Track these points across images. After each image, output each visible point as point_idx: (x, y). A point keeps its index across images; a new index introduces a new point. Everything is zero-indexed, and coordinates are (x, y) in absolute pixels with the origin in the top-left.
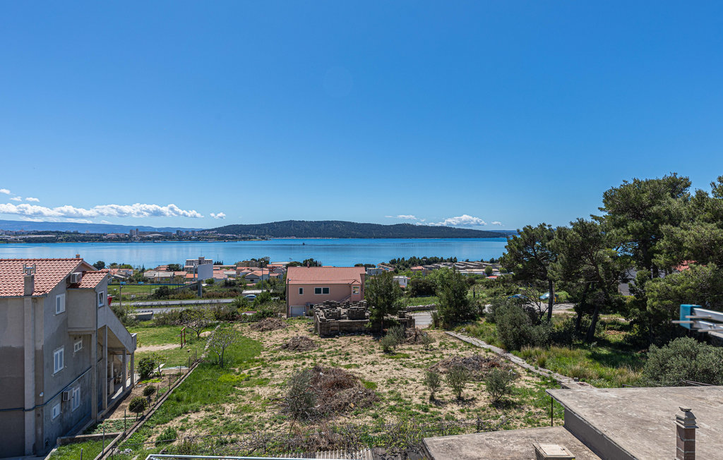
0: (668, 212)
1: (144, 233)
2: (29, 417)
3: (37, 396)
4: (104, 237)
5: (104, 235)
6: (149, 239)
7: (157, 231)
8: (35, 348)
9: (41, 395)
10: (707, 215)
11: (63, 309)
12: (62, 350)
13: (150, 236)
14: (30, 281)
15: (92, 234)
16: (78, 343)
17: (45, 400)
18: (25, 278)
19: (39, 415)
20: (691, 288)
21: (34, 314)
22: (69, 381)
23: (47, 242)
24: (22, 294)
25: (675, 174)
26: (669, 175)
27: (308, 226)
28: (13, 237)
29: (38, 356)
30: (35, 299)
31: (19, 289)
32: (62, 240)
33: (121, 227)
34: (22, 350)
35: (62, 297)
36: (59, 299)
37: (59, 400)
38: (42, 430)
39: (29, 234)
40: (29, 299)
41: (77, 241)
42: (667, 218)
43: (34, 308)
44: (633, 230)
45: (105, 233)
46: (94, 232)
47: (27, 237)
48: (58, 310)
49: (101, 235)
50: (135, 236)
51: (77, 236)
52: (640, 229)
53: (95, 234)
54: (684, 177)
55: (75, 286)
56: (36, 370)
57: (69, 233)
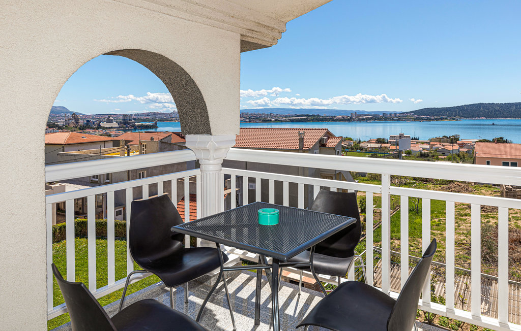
1: (360, 115)
6: (363, 119)
14: (301, 141)
15: (327, 116)
18: (299, 139)
24: (298, 148)
28: (284, 119)
31: (297, 145)
33: (345, 111)
35: (317, 152)
41: (318, 121)
45: (335, 115)
47: (292, 118)
49: (333, 117)
50: (354, 117)
55: (324, 145)
57: (314, 116)
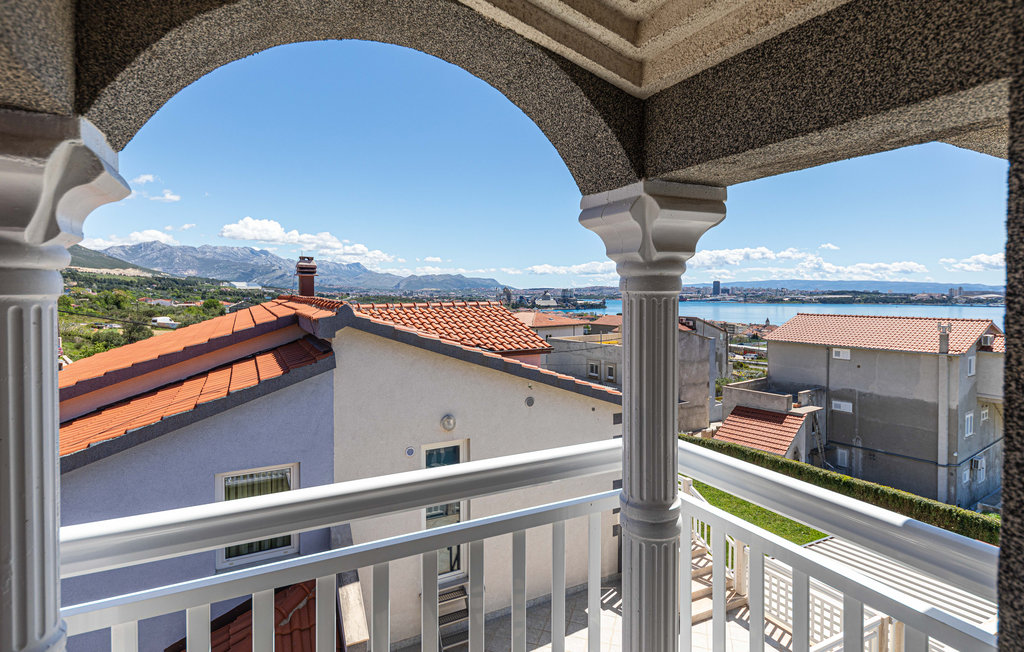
1: (972, 293)
2: (942, 473)
3: (950, 454)
4: (914, 298)
5: (912, 295)
6: (980, 301)
7: (991, 290)
8: (949, 406)
9: (955, 455)
11: (973, 372)
12: (972, 415)
13: (982, 297)
14: (944, 338)
15: (896, 294)
16: (984, 412)
17: (959, 462)
18: (941, 336)
19: (952, 474)
21: (949, 372)
22: (976, 451)
24: (937, 351)
29: (953, 416)
30: (950, 358)
31: (934, 346)
32: (859, 301)
33: (936, 286)
34: (936, 407)
35: (973, 358)
36: (971, 361)
37: (968, 467)
38: (956, 490)
39: (824, 293)
40: (945, 356)
43: (949, 366)
45: (914, 293)
46: (898, 292)
47: (822, 297)
48: (969, 372)
49: (908, 295)
50: (957, 297)
51: (878, 296)
53: (900, 294)
55: (987, 349)
56: (949, 428)
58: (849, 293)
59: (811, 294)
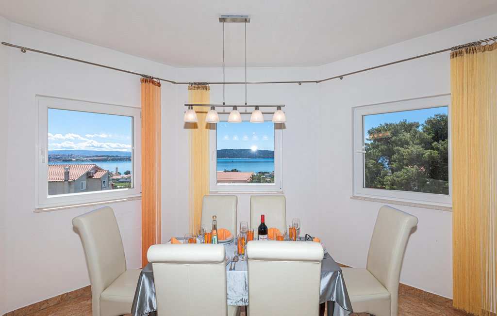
0: (400, 140)
10: (418, 141)
11: (85, 188)
14: (67, 174)
18: (65, 172)
20: (405, 179)
21: (69, 190)
23: (103, 161)
24: (64, 180)
25: (406, 120)
26: (402, 121)
27: (235, 152)
28: (85, 159)
30: (70, 183)
31: (62, 178)
35: (84, 182)
36: (82, 183)
39: (94, 157)
40: (67, 182)
41: (117, 160)
42: (399, 143)
43: (70, 187)
44: (382, 150)
47: (93, 158)
48: (82, 188)
51: (117, 158)
52: (386, 149)
54: (416, 122)
55: (91, 177)
57: (113, 156)
58: (105, 156)
59: (87, 157)
